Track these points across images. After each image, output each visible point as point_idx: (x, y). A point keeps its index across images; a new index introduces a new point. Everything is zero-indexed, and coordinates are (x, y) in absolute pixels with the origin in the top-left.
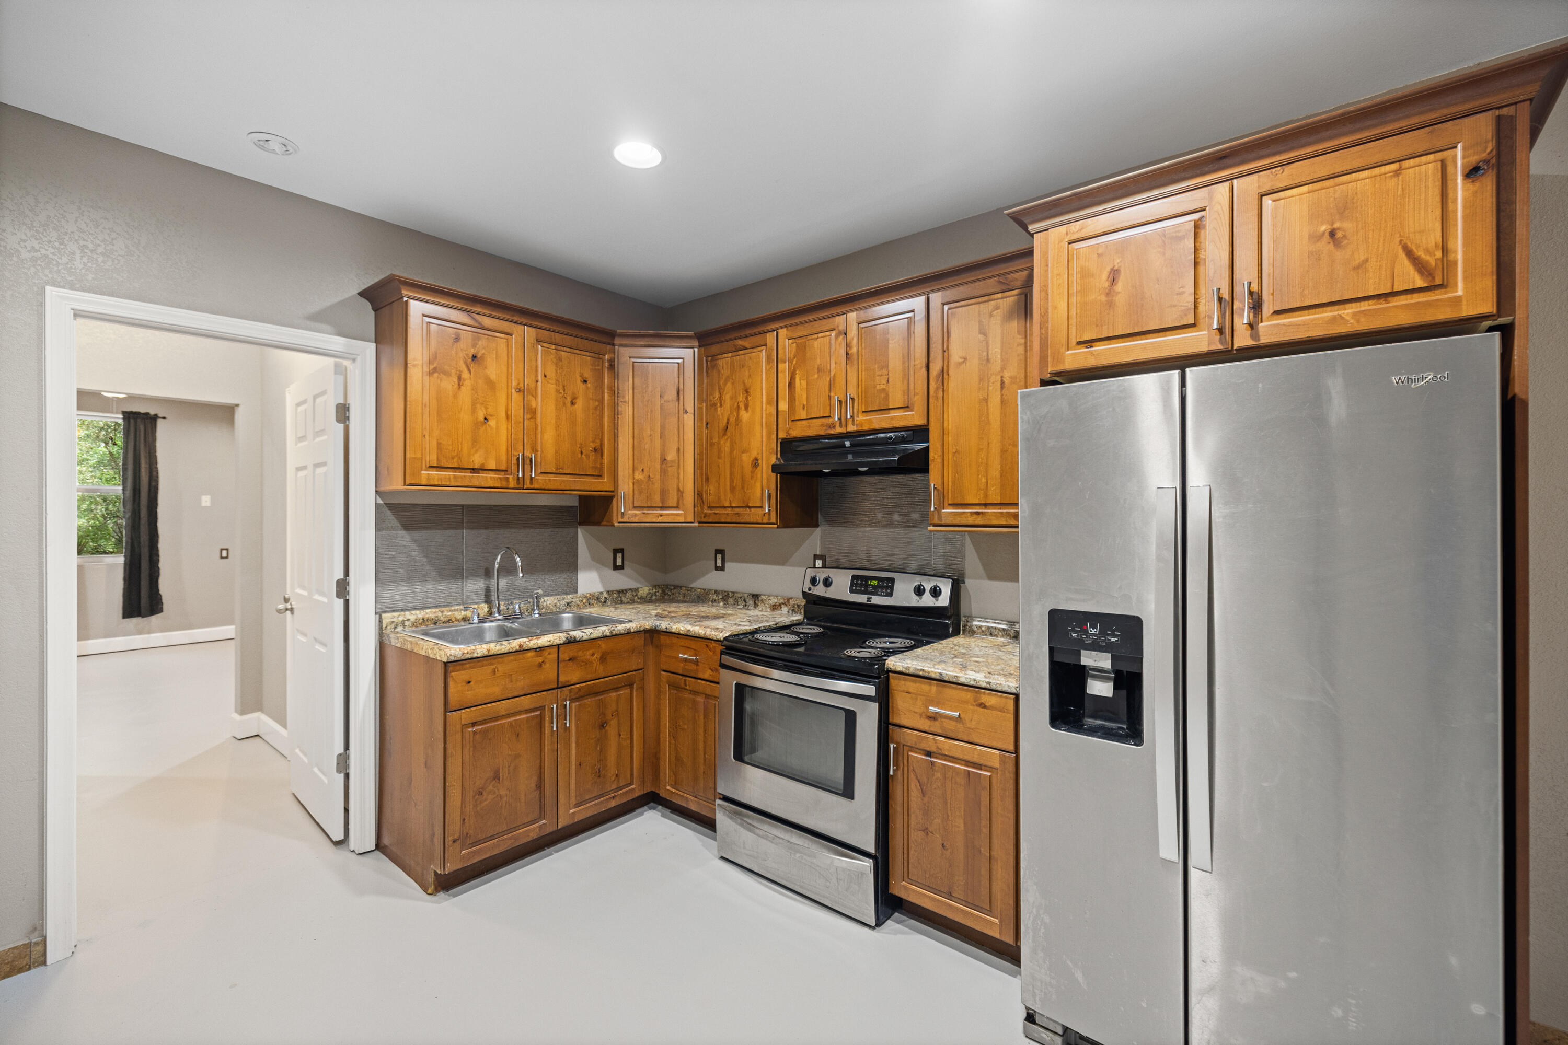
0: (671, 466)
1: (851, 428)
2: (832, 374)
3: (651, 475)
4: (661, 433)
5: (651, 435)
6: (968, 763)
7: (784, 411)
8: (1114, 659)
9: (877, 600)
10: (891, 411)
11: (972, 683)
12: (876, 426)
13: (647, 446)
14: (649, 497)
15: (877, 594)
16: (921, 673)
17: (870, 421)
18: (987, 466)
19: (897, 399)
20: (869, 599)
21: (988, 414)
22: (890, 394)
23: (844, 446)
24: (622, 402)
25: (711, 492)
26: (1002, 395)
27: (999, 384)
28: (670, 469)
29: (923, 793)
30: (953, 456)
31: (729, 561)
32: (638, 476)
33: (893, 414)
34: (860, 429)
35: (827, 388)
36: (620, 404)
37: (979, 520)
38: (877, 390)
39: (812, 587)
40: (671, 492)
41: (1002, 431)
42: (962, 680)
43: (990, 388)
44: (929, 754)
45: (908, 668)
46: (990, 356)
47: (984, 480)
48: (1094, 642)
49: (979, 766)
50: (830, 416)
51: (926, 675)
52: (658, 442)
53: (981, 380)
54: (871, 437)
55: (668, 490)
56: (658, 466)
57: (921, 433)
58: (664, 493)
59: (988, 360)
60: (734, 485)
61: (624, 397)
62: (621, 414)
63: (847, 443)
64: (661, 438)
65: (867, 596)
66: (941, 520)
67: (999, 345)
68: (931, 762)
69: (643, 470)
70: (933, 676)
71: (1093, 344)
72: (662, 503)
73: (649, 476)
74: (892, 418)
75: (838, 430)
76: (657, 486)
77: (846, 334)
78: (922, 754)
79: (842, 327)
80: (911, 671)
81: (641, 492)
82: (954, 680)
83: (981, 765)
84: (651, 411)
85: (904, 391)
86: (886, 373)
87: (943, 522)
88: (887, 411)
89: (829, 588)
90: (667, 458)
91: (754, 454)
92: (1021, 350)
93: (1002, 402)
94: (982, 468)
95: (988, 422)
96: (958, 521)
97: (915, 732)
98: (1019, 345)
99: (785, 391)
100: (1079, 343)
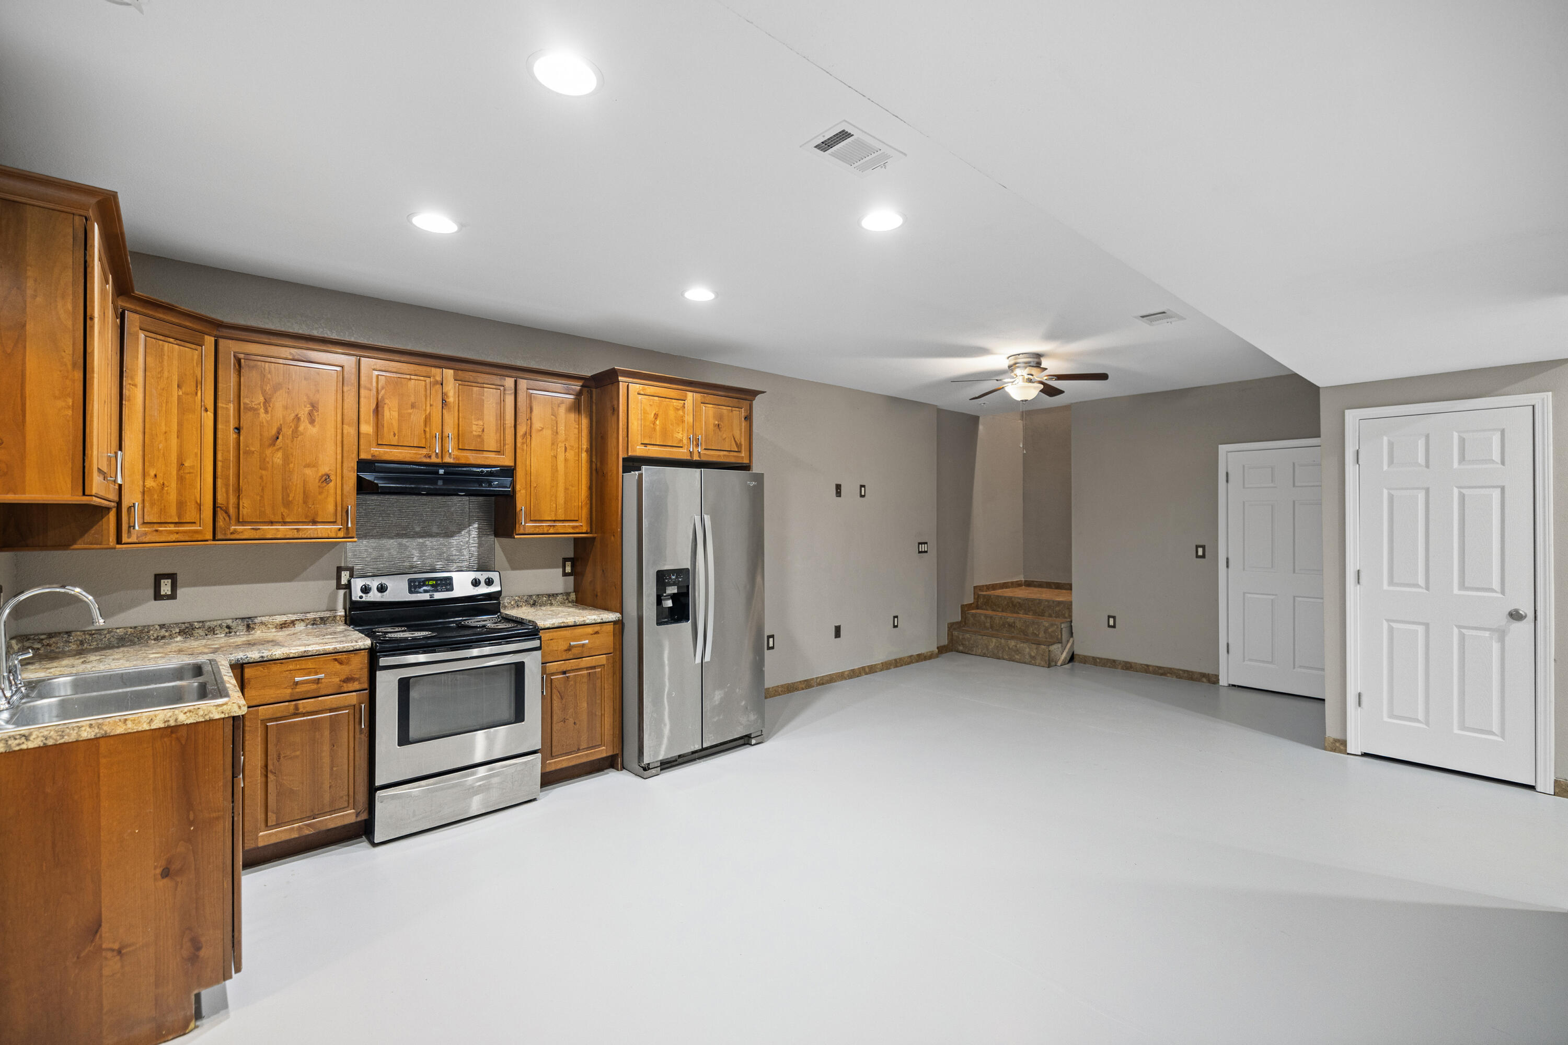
0: (190, 473)
1: (448, 460)
2: (428, 412)
3: (165, 482)
4: (178, 431)
5: (166, 433)
6: (587, 668)
7: (368, 434)
8: (678, 589)
9: (438, 596)
10: (485, 453)
11: (593, 622)
12: (472, 461)
13: (161, 446)
14: (163, 510)
15: (437, 591)
16: (562, 625)
17: (467, 457)
18: (556, 497)
19: (491, 442)
20: (431, 596)
21: (557, 465)
22: (485, 440)
23: (437, 473)
24: (130, 384)
25: (245, 505)
26: (565, 456)
27: (564, 448)
28: (187, 476)
29: (562, 698)
30: (534, 490)
31: (182, 587)
32: (150, 483)
33: (486, 454)
34: (457, 462)
35: (422, 424)
36: (128, 386)
37: (552, 531)
38: (474, 435)
39: (364, 595)
40: (189, 504)
41: (566, 476)
42: (588, 622)
43: (558, 450)
44: (564, 673)
45: (554, 624)
46: (558, 431)
47: (554, 505)
48: (674, 582)
49: (594, 667)
50: (425, 447)
51: (566, 625)
52: (174, 442)
53: (553, 444)
54: (465, 469)
55: (186, 502)
56: (174, 472)
57: (509, 472)
58: (181, 505)
59: (557, 433)
60: (290, 499)
61: (132, 378)
62: (129, 400)
63: (441, 471)
64: (178, 437)
65: (429, 593)
66: (525, 531)
67: (563, 425)
68: (567, 677)
69: (156, 476)
70: (570, 624)
71: (647, 446)
72: (179, 517)
73: (163, 484)
74: (487, 458)
75: (434, 460)
76: (173, 497)
77: (442, 384)
78: (561, 675)
79: (439, 378)
80: (556, 625)
81: (152, 504)
82: (583, 623)
83: (595, 667)
84: (167, 402)
85: (497, 440)
86: (482, 424)
87: (527, 532)
88: (481, 452)
89: (385, 593)
90: (184, 463)
91: (324, 469)
92: (576, 431)
93: (565, 460)
94: (553, 499)
95: (557, 470)
96: (537, 531)
97: (556, 663)
98: (575, 428)
99: (370, 416)
100: (642, 444)
